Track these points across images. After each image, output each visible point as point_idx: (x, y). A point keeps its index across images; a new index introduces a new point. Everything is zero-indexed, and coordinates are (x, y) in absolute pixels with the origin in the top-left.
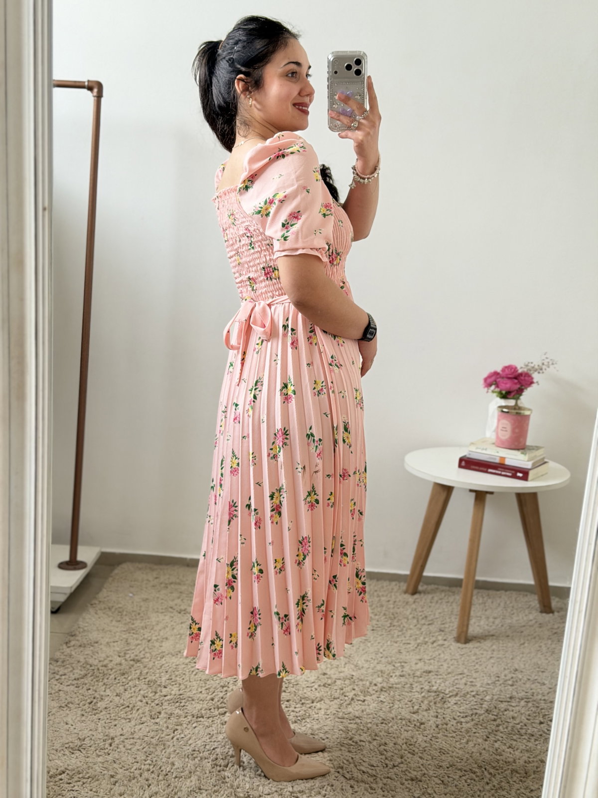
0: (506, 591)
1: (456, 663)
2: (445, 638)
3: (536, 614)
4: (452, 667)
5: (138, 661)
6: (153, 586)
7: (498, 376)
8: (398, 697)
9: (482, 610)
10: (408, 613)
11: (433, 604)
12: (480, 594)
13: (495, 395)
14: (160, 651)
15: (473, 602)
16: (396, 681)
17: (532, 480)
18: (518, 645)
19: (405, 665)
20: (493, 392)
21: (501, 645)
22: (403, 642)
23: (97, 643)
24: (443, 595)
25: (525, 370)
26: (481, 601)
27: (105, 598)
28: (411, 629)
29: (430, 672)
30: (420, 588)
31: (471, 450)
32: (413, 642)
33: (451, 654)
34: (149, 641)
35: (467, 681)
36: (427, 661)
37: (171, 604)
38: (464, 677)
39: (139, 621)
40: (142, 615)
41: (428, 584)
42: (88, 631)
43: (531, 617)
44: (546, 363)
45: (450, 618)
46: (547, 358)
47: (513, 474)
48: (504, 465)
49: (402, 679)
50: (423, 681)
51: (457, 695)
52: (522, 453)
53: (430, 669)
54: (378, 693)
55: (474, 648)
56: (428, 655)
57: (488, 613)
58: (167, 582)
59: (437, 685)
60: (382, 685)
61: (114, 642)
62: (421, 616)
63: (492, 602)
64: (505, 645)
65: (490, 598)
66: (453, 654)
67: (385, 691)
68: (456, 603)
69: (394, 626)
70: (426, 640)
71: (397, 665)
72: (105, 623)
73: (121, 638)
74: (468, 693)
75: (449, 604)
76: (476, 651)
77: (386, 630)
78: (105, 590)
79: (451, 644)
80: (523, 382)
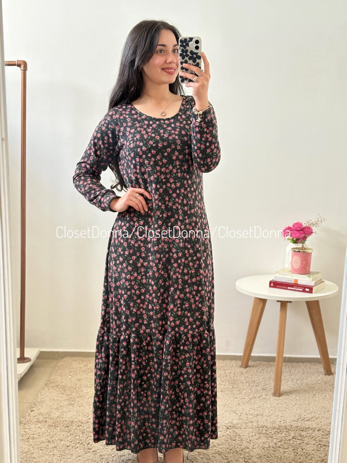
0: (303, 363)
1: (274, 409)
2: (266, 394)
3: (322, 376)
4: (271, 412)
6: (84, 371)
7: (291, 229)
9: (289, 375)
10: (243, 380)
11: (259, 373)
12: (287, 366)
13: (289, 241)
15: (283, 370)
16: (237, 422)
17: (315, 293)
18: (312, 396)
20: (288, 239)
21: (301, 396)
22: (241, 398)
24: (264, 367)
25: (307, 225)
26: (288, 370)
27: (54, 380)
28: (245, 389)
30: (250, 364)
31: (276, 276)
32: (246, 397)
35: (281, 420)
36: (256, 409)
38: (279, 418)
39: (75, 393)
40: (77, 389)
41: (254, 361)
42: (44, 401)
43: (319, 378)
44: (319, 220)
45: (269, 381)
46: (320, 217)
47: (303, 289)
48: (297, 284)
49: (241, 421)
50: (254, 421)
52: (308, 276)
53: (258, 414)
55: (284, 399)
56: (256, 405)
57: (292, 377)
59: (262, 423)
62: (251, 381)
63: (295, 370)
64: (304, 396)
65: (293, 368)
66: (272, 403)
68: (273, 372)
69: (235, 388)
70: (255, 395)
72: (54, 395)
75: (268, 373)
76: (286, 401)
77: (230, 391)
78: (54, 375)
79: (271, 398)
80: (306, 233)
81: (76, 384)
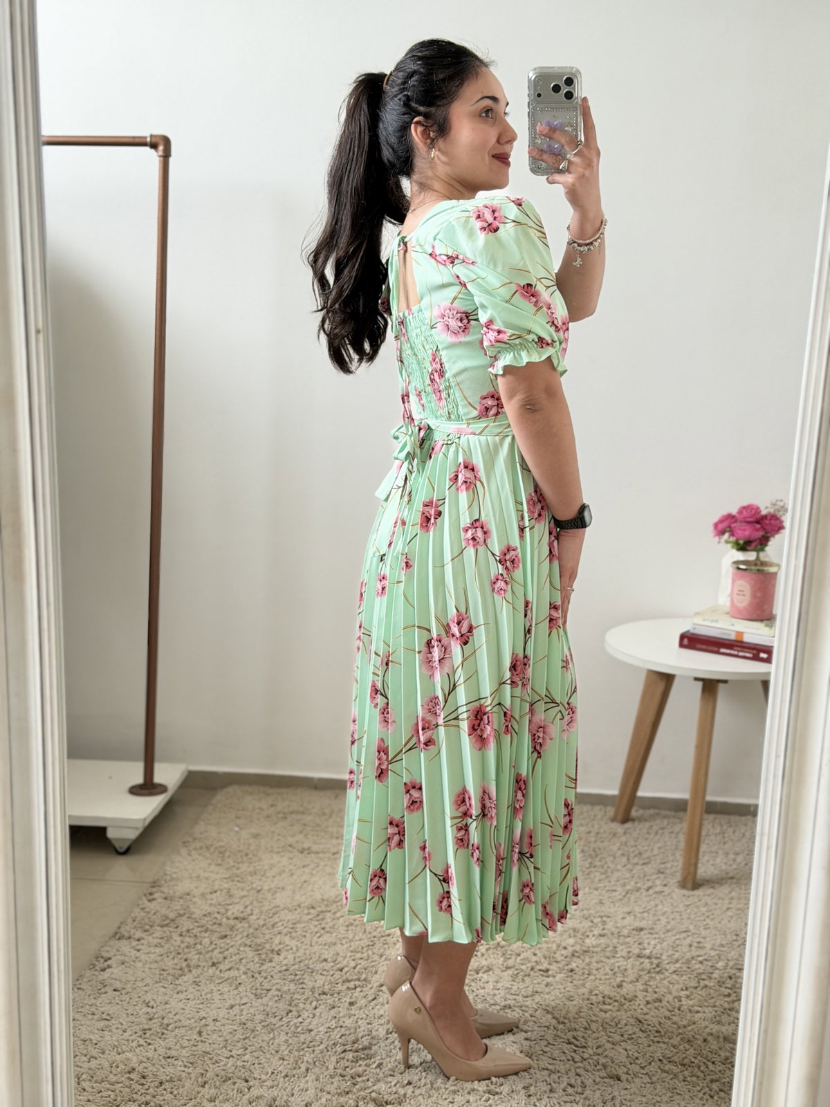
1: (678, 917)
2: (665, 882)
4: (672, 923)
5: (244, 919)
6: (268, 817)
7: (733, 520)
8: (595, 964)
9: (720, 843)
10: (615, 848)
11: (651, 836)
12: (717, 821)
13: (729, 546)
14: (273, 905)
15: (704, 833)
16: (594, 943)
19: (609, 919)
20: (727, 542)
21: (743, 891)
22: (607, 888)
23: (188, 894)
24: (665, 822)
25: (772, 511)
26: (718, 830)
27: (201, 834)
28: (618, 870)
29: (641, 929)
30: (634, 813)
31: (696, 622)
32: (619, 889)
33: (672, 905)
34: (259, 891)
35: (692, 942)
36: (639, 915)
37: (290, 840)
38: (688, 936)
39: (246, 865)
40: (250, 856)
41: (644, 808)
42: (177, 879)
45: (673, 855)
47: (754, 655)
48: (742, 642)
49: (602, 940)
50: (632, 942)
51: (677, 961)
52: (767, 626)
53: (642, 926)
54: (568, 959)
55: (704, 895)
56: (640, 906)
57: (726, 846)
58: (286, 810)
59: (651, 947)
60: (574, 948)
61: (211, 893)
62: (633, 852)
63: (734, 832)
65: (731, 826)
66: (675, 904)
67: (578, 957)
68: (682, 833)
69: (595, 867)
70: (639, 885)
71: (597, 920)
72: (200, 868)
73: (222, 888)
74: (693, 958)
75: (673, 835)
76: (708, 899)
77: (584, 872)
78: (202, 823)
79: (673, 891)
80: (768, 528)
81: (249, 845)
